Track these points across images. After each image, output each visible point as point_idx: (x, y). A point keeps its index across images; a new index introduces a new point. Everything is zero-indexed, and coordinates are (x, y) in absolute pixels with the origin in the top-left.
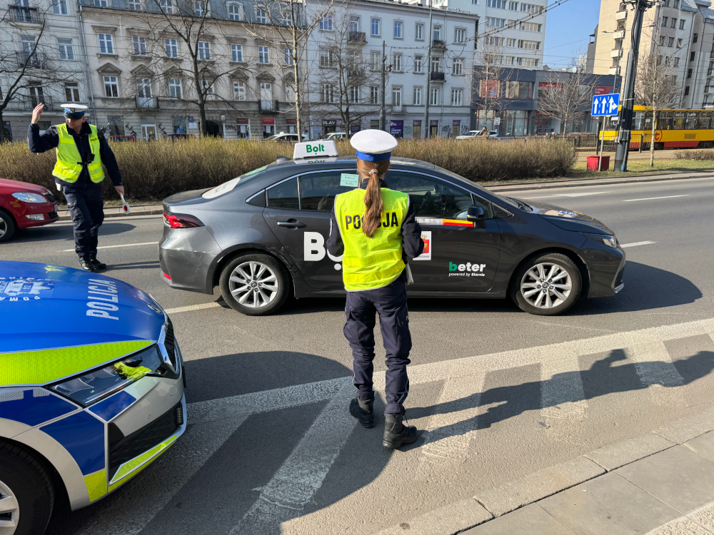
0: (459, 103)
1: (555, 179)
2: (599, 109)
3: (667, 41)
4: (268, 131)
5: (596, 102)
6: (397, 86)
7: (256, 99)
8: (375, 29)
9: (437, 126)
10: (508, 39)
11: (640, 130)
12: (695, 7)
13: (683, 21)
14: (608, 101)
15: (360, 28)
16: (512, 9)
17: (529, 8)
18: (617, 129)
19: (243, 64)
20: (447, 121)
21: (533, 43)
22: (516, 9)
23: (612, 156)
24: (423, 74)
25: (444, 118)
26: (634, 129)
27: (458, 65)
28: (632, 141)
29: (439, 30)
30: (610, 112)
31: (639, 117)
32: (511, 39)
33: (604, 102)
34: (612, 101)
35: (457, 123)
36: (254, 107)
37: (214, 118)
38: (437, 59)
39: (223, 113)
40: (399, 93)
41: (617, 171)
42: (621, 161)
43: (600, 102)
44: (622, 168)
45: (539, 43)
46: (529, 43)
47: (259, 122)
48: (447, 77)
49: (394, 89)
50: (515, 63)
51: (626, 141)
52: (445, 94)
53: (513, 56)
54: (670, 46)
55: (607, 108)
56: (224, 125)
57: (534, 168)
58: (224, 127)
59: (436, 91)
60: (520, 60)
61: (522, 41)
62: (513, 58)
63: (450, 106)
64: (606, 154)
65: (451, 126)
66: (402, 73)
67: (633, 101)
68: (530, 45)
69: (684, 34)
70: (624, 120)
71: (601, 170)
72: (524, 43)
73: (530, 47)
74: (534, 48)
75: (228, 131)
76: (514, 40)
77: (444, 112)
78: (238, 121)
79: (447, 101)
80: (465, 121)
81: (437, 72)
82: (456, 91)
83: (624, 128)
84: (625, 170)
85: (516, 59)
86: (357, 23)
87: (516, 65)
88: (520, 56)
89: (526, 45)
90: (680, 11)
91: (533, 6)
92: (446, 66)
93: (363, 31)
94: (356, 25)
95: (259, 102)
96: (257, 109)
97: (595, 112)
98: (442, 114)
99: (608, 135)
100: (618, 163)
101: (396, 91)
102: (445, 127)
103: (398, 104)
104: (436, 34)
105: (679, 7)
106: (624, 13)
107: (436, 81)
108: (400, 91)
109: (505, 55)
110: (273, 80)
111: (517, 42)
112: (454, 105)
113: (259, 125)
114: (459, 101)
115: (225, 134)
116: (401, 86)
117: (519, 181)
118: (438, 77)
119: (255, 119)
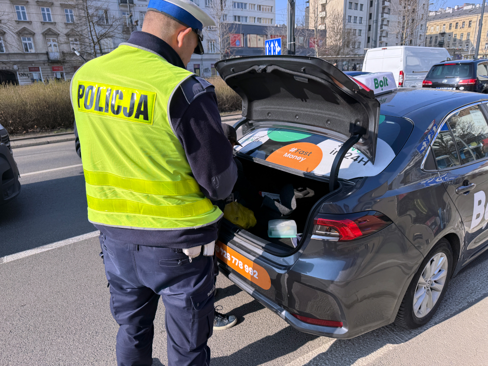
2: (270, 51)
3: (353, 5)
4: (59, 76)
5: (267, 46)
7: (44, 51)
9: (199, 69)
10: (250, 4)
14: (274, 45)
19: (28, 22)
20: (207, 65)
21: (267, 7)
25: (203, 62)
30: (277, 53)
32: (252, 4)
33: (272, 45)
34: (277, 44)
35: (214, 66)
36: (44, 58)
37: (8, 68)
39: (15, 63)
43: (270, 45)
45: (272, 7)
46: (265, 7)
47: (49, 69)
53: (254, 16)
55: (274, 51)
56: (18, 73)
58: (18, 75)
60: (259, 19)
61: (260, 6)
62: (255, 18)
63: (208, 53)
65: (210, 68)
72: (261, 7)
73: (266, 10)
74: (269, 10)
75: (21, 78)
76: (254, 5)
77: (203, 58)
78: (31, 70)
82: (211, 42)
85: (257, 19)
87: (257, 23)
88: (261, 17)
89: (263, 8)
95: (47, 54)
96: (46, 59)
98: (202, 60)
102: (206, 69)
109: (249, 16)
110: (57, 35)
111: (256, 6)
112: (210, 52)
113: (50, 72)
114: (214, 49)
115: (19, 81)
119: (45, 67)
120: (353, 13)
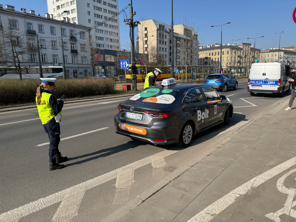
0: (86, 63)
1: (105, 96)
2: (123, 66)
3: (162, 42)
5: (122, 63)
6: (55, 55)
8: (41, 30)
9: (77, 72)
10: (105, 38)
11: (140, 74)
12: (169, 31)
13: (166, 36)
14: (125, 63)
15: (33, 28)
16: (106, 26)
17: (112, 27)
18: (131, 74)
20: (82, 70)
22: (107, 27)
23: (131, 84)
24: (67, 50)
25: (79, 69)
26: (137, 74)
27: (83, 47)
28: (137, 79)
29: (73, 32)
30: (127, 67)
31: (139, 70)
33: (124, 63)
34: (126, 63)
35: (86, 71)
38: (73, 44)
40: (56, 58)
41: (133, 91)
42: (134, 87)
43: (123, 63)
44: (135, 89)
45: (118, 40)
48: (79, 52)
49: (53, 56)
50: (109, 48)
51: (135, 79)
52: (79, 59)
53: (108, 45)
54: (163, 44)
55: (125, 66)
57: (95, 91)
59: (74, 57)
60: (111, 46)
61: (111, 39)
62: (108, 46)
63: (82, 64)
64: (128, 84)
65: (83, 72)
66: (57, 49)
67: (135, 63)
68: (115, 41)
69: (167, 40)
70: (133, 71)
71: (127, 91)
74: (116, 42)
76: (108, 38)
77: (79, 66)
79: (80, 62)
80: (90, 70)
81: (74, 50)
82: (84, 58)
83: (133, 74)
84: (136, 90)
85: (110, 46)
86: (31, 26)
87: (110, 49)
88: (112, 45)
89: (113, 41)
90: (164, 32)
91: (114, 26)
92: (78, 47)
93: (34, 30)
94: (30, 27)
97: (122, 67)
98: (78, 67)
99: (128, 76)
100: (133, 87)
101: (55, 57)
102: (81, 73)
103: (57, 63)
104: (71, 34)
105: (164, 30)
106: (146, 31)
107: (73, 53)
108: (57, 57)
109: (105, 44)
114: (86, 62)
116: (57, 55)
117: (88, 97)
118: (74, 52)
120: (162, 46)
